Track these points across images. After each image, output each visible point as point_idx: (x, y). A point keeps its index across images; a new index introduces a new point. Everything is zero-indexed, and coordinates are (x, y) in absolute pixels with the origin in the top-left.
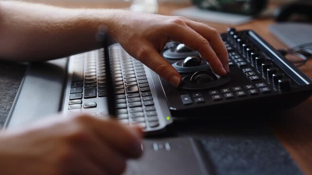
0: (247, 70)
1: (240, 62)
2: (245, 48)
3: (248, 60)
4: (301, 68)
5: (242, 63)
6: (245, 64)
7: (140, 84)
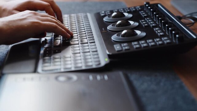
0: (156, 29)
1: (152, 24)
2: (156, 15)
3: (157, 22)
4: (190, 28)
5: (153, 25)
6: (155, 25)
7: (88, 38)
